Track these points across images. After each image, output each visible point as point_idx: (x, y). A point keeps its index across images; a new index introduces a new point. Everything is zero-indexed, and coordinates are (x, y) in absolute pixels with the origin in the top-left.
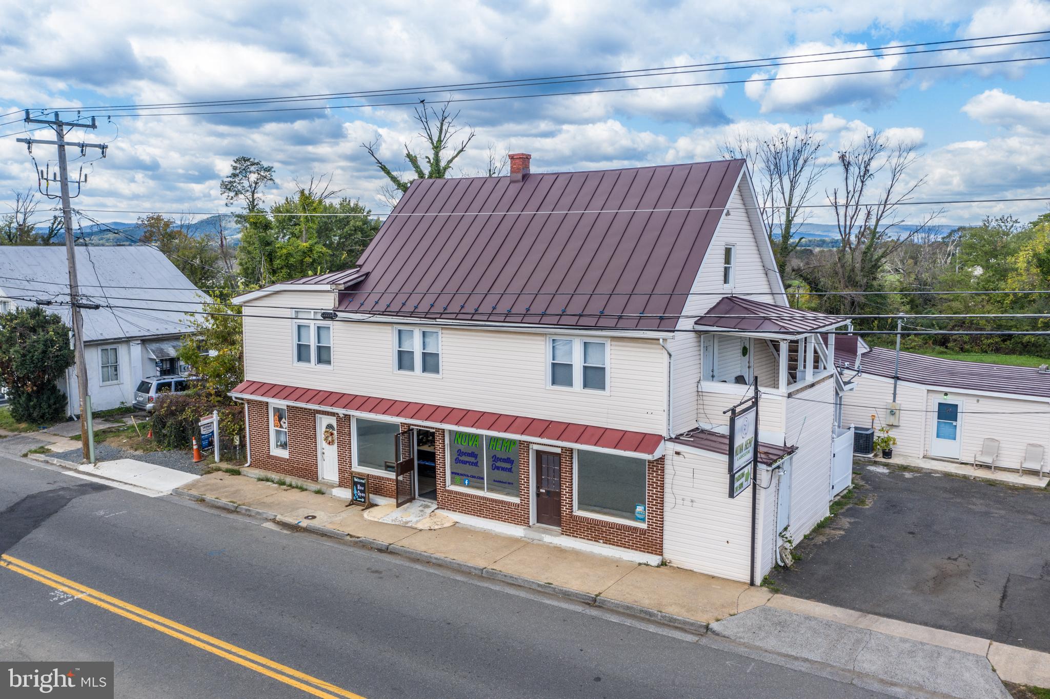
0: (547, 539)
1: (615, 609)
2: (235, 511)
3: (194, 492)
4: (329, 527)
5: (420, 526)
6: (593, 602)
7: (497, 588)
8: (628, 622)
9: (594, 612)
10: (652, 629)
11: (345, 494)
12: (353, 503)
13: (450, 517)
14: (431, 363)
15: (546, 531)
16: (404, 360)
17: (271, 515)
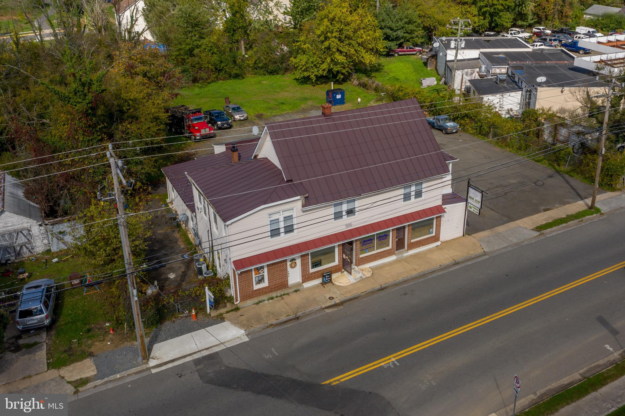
6: (457, 263)
12: (323, 283)
14: (352, 212)
15: (402, 253)
16: (337, 216)
17: (318, 307)
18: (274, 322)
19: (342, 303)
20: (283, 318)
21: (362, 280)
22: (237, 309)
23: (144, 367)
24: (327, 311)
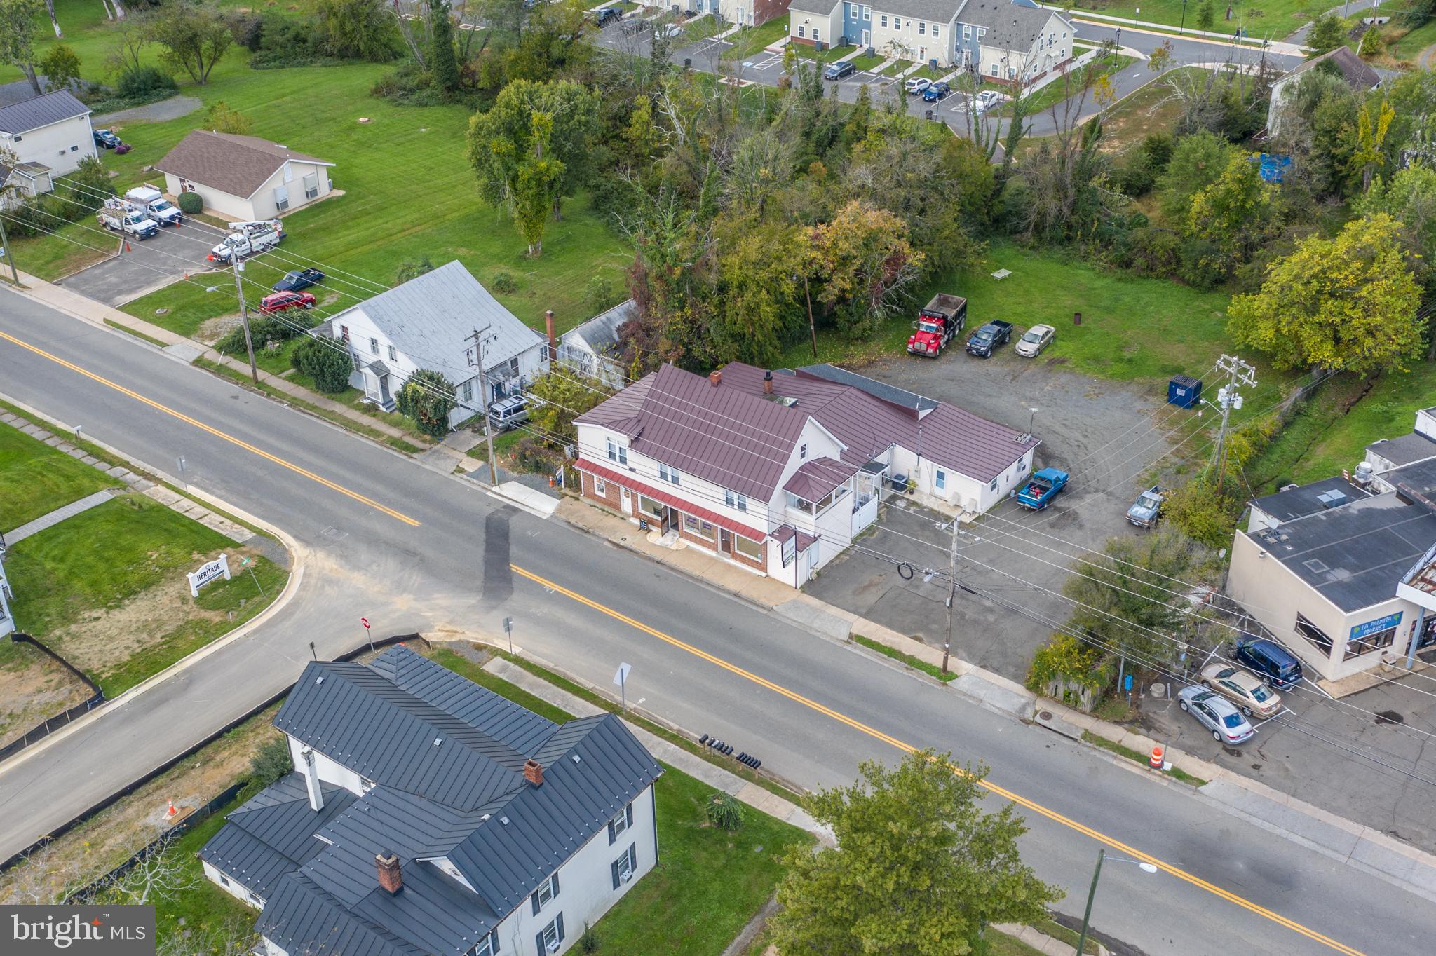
0: (725, 559)
1: (744, 599)
2: (586, 532)
3: (563, 517)
4: (634, 547)
5: (672, 548)
6: (737, 595)
7: (703, 586)
8: (747, 604)
9: (736, 600)
10: (754, 608)
11: (636, 522)
12: (641, 528)
13: (686, 543)
14: (675, 480)
15: (725, 556)
16: (663, 475)
17: (606, 537)
18: (573, 522)
19: (623, 547)
20: (580, 525)
21: (665, 548)
22: (577, 499)
23: (489, 487)
24: (606, 543)
